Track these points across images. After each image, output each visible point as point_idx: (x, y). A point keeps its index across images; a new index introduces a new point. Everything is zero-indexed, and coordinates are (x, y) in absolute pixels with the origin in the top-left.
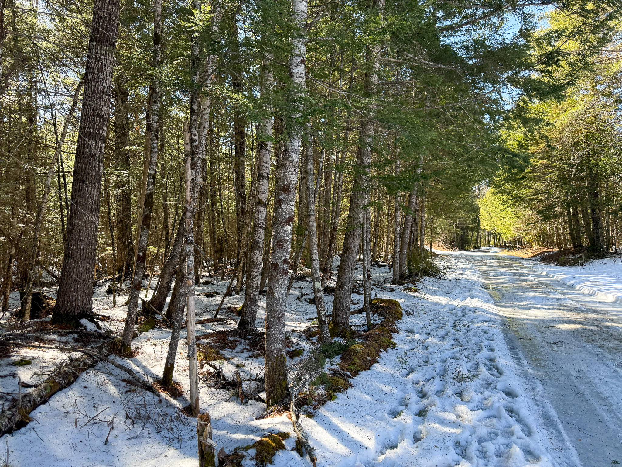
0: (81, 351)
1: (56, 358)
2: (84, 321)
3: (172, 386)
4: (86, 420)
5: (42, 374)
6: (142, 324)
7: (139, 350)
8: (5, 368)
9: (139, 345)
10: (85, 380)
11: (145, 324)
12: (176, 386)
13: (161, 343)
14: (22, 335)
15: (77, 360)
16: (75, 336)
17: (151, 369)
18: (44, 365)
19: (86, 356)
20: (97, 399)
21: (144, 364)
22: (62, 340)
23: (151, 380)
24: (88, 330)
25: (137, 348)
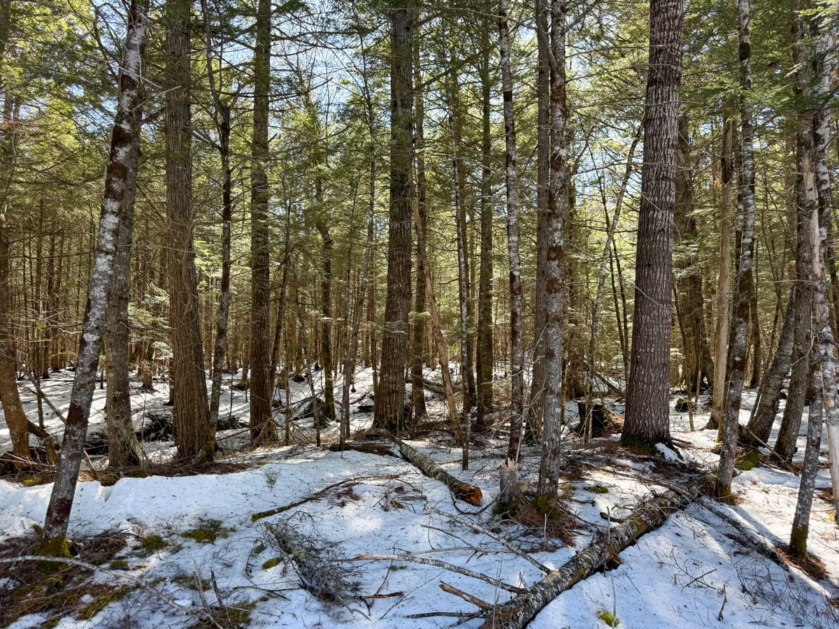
0: (665, 486)
1: (634, 489)
2: (660, 446)
3: (807, 560)
4: (688, 580)
5: (624, 508)
6: (740, 459)
7: (742, 496)
8: (582, 492)
9: (742, 488)
10: (675, 525)
11: (745, 458)
12: (813, 561)
13: (777, 490)
14: (592, 455)
15: (662, 496)
16: (653, 464)
17: (768, 527)
18: (623, 496)
19: (673, 493)
20: (696, 554)
21: (755, 517)
22: (638, 468)
23: (770, 545)
24: (667, 458)
25: (739, 492)
